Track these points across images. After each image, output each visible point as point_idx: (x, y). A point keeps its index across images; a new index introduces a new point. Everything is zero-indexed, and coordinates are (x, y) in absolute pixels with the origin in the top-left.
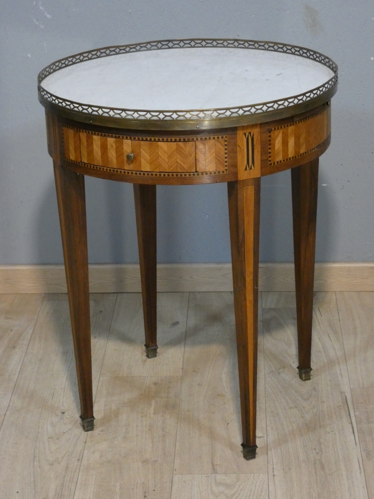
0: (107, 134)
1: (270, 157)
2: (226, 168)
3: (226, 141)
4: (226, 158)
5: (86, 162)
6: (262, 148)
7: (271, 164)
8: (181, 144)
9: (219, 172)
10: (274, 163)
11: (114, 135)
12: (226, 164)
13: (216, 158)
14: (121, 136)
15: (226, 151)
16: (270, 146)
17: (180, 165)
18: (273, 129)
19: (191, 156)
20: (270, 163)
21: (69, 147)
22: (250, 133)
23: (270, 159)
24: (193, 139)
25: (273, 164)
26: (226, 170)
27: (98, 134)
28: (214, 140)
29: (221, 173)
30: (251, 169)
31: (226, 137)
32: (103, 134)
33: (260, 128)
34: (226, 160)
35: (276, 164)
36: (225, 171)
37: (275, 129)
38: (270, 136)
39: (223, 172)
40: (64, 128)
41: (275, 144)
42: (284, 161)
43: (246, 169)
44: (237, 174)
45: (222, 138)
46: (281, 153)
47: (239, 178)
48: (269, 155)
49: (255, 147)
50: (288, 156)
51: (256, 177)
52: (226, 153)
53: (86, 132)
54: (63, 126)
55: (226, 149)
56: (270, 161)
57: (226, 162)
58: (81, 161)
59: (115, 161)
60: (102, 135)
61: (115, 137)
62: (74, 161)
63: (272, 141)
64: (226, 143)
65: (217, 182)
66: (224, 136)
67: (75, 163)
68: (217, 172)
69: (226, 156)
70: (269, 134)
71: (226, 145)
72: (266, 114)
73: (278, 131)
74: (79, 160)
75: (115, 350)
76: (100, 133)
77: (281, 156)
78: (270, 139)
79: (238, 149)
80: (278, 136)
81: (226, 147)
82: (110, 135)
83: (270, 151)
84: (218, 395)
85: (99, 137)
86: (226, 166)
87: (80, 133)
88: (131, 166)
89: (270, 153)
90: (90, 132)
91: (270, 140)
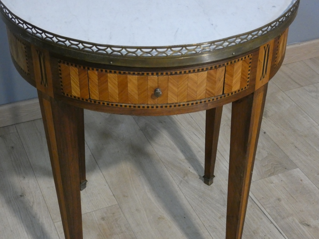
0: (127, 72)
3: (251, 59)
4: (249, 74)
5: (97, 99)
6: (273, 55)
8: (212, 72)
9: (242, 89)
11: (136, 73)
12: (248, 80)
13: (241, 77)
14: (145, 73)
17: (209, 92)
18: (281, 35)
19: (220, 81)
20: (275, 67)
21: (70, 83)
22: (268, 45)
24: (224, 65)
26: (248, 85)
27: (115, 72)
28: (242, 61)
29: (244, 89)
30: (264, 77)
31: (251, 55)
32: (122, 72)
34: (249, 76)
36: (247, 87)
38: (278, 43)
40: (62, 65)
41: (280, 48)
43: (261, 79)
44: (255, 85)
45: (248, 56)
46: (281, 54)
47: (255, 89)
48: (276, 59)
49: (269, 57)
51: (266, 83)
52: (249, 70)
53: (97, 70)
54: (60, 62)
55: (250, 67)
56: (275, 65)
57: (248, 78)
58: (90, 98)
59: (136, 97)
60: (120, 73)
61: (138, 74)
62: (79, 98)
64: (251, 61)
66: (250, 55)
67: (81, 99)
68: (240, 90)
69: (249, 72)
71: (250, 63)
74: (88, 97)
75: (48, 188)
76: (117, 71)
77: (280, 57)
79: (258, 63)
80: (282, 39)
81: (250, 65)
82: (132, 72)
84: (159, 218)
85: (116, 75)
86: (248, 82)
87: (89, 71)
88: (156, 100)
89: (276, 57)
90: (104, 70)
91: (278, 46)
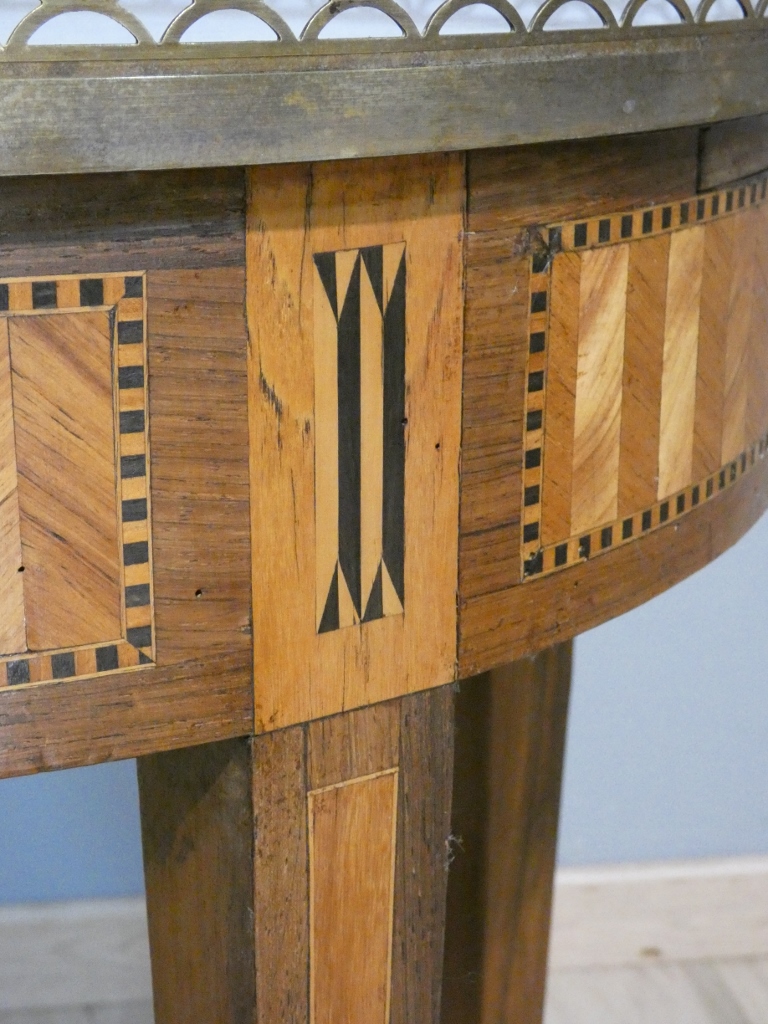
1: (532, 496)
2: (137, 617)
3: (129, 333)
4: (134, 510)
6: (473, 410)
7: (534, 565)
9: (64, 665)
10: (561, 554)
12: (138, 574)
13: (25, 515)
15: (135, 444)
16: (532, 400)
18: (568, 234)
20: (526, 552)
22: (372, 257)
23: (531, 515)
25: (549, 565)
26: (139, 636)
29: (87, 672)
30: (375, 611)
31: (133, 288)
33: (467, 209)
34: (136, 532)
35: (573, 556)
36: (128, 652)
37: (581, 237)
38: (540, 302)
39: (107, 658)
41: (574, 374)
42: (628, 527)
43: (330, 621)
44: (250, 668)
45: (92, 293)
46: (614, 461)
47: (263, 716)
48: (530, 478)
49: (415, 406)
50: (654, 487)
51: (415, 686)
52: (132, 466)
55: (132, 422)
56: (531, 533)
57: (135, 553)
63: (554, 342)
64: (132, 355)
65: (41, 766)
68: (41, 665)
69: (136, 489)
70: (537, 282)
71: (129, 377)
72: (537, 56)
73: (605, 253)
77: (613, 489)
78: (534, 324)
79: (258, 418)
80: (598, 299)
81: (133, 399)
83: (532, 440)
86: (137, 595)
89: (533, 458)
91: (538, 343)
